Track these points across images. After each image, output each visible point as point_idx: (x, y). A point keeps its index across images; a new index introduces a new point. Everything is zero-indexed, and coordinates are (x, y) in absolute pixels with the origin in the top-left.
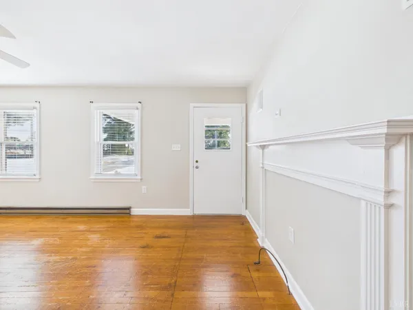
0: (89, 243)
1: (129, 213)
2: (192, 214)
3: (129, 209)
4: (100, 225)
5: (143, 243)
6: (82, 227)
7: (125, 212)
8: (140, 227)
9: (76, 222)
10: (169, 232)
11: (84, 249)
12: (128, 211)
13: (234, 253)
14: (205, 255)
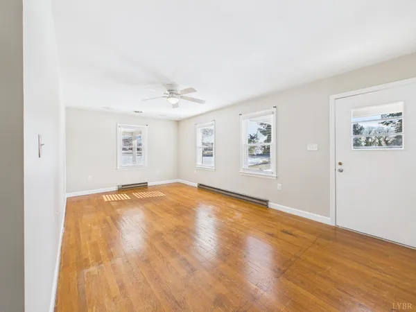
0: (234, 217)
1: (267, 206)
2: (333, 225)
3: (267, 201)
4: (245, 208)
5: (270, 231)
6: (233, 206)
7: (263, 203)
8: (271, 218)
9: (231, 202)
10: (297, 232)
11: (230, 220)
12: (265, 204)
13: (375, 286)
14: (329, 268)
